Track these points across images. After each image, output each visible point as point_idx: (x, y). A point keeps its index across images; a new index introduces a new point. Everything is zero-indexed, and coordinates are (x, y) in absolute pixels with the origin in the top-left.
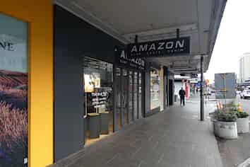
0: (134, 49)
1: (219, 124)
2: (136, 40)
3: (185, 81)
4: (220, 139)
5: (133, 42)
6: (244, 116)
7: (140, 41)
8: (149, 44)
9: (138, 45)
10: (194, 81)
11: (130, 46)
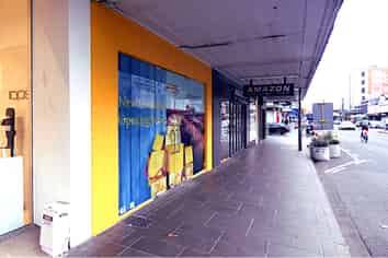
0: (250, 90)
1: (315, 149)
2: (251, 81)
3: (277, 109)
4: (315, 161)
5: (249, 83)
6: (336, 143)
7: (254, 83)
8: (263, 86)
9: (253, 87)
10: (287, 109)
11: (246, 87)
